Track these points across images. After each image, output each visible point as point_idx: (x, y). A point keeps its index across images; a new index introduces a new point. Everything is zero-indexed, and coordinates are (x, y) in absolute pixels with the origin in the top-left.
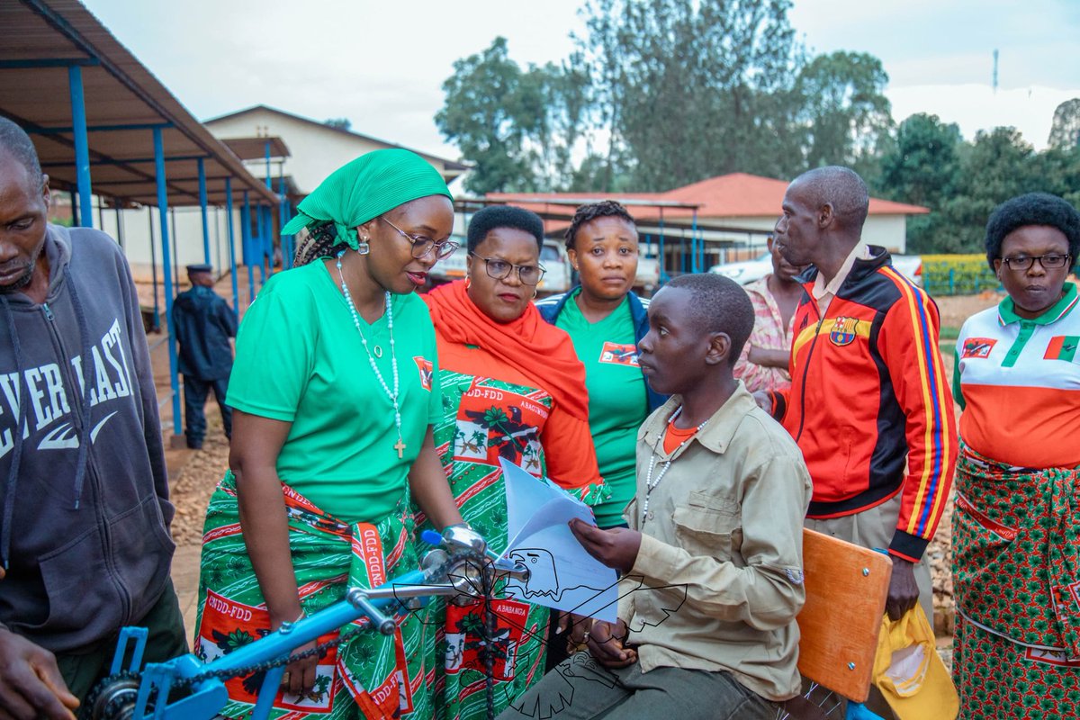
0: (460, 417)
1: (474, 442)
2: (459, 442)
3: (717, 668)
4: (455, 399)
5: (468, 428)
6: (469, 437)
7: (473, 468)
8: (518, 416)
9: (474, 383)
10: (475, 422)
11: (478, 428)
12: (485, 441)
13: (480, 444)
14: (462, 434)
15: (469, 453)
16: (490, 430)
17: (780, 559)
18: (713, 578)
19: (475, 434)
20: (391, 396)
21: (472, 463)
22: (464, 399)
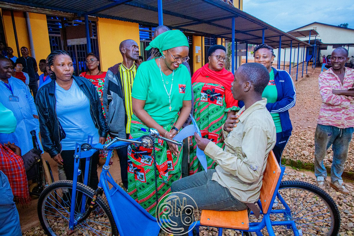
0: (202, 92)
1: (205, 97)
2: (202, 97)
3: (224, 186)
4: (201, 88)
5: (204, 94)
6: (203, 96)
7: (205, 103)
8: (214, 91)
9: (205, 84)
10: (205, 93)
11: (205, 94)
12: (207, 97)
13: (206, 97)
14: (202, 96)
15: (204, 100)
16: (208, 94)
17: (248, 161)
18: (228, 160)
19: (205, 96)
20: (168, 95)
21: (204, 102)
22: (203, 88)
